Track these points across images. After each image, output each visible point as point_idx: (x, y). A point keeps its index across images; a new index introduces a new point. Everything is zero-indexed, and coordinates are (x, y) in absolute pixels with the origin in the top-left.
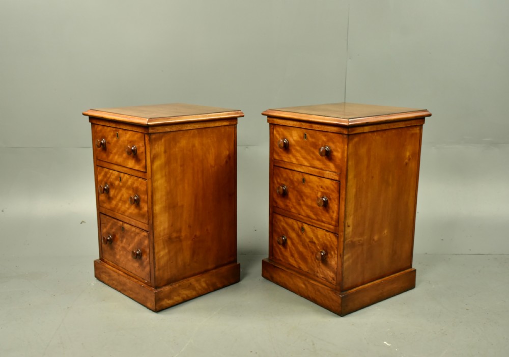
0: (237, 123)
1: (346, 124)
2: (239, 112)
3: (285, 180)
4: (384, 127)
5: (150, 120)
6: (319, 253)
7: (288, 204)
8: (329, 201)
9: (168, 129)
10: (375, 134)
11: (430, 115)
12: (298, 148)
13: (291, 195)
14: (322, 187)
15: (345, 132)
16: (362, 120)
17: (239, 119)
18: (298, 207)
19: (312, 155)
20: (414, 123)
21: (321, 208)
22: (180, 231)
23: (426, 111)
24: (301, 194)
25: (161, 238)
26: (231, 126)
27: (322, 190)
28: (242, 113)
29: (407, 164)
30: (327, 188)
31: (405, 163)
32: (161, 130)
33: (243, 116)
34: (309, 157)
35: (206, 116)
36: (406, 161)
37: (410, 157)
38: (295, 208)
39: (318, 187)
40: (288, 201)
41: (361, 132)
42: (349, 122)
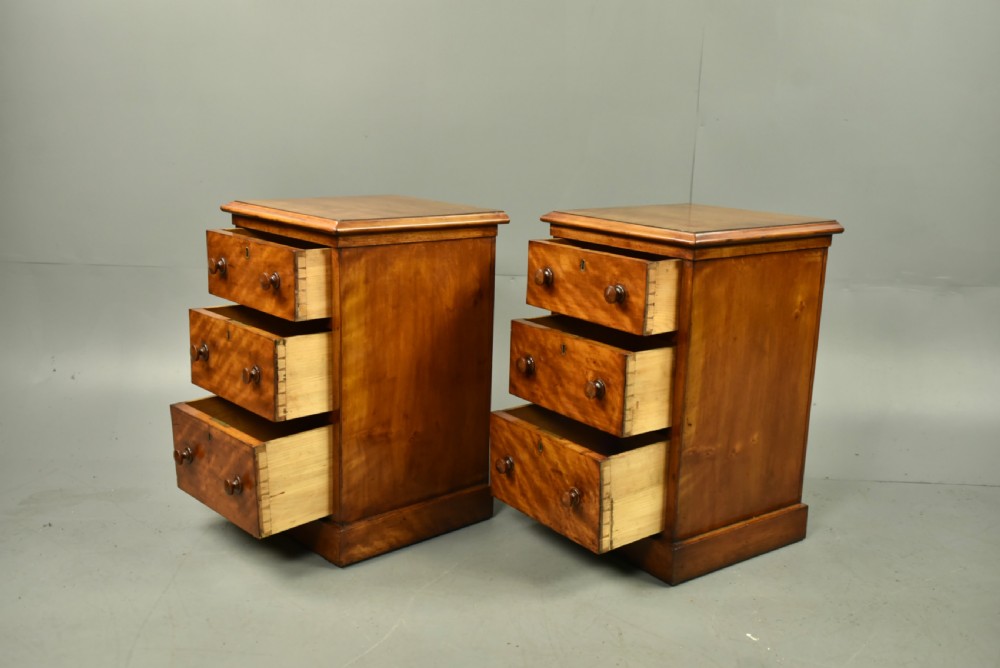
0: (496, 234)
1: (691, 242)
2: (501, 214)
3: (532, 347)
4: (758, 249)
5: (342, 223)
6: (567, 493)
7: (536, 392)
8: (606, 389)
9: (372, 241)
10: (742, 261)
11: (841, 231)
12: (570, 286)
13: (540, 375)
14: (595, 362)
15: (689, 256)
16: (719, 236)
17: (499, 226)
18: (552, 398)
19: (593, 300)
20: (811, 244)
21: (592, 401)
22: (387, 423)
23: (834, 222)
24: (558, 375)
25: (354, 435)
26: (485, 240)
27: (595, 368)
28: (507, 216)
29: (797, 317)
30: (605, 364)
31: (793, 315)
32: (360, 241)
33: (507, 222)
34: (587, 304)
35: (442, 220)
36: (797, 310)
37: (804, 304)
38: (548, 400)
39: (587, 362)
40: (535, 386)
41: (716, 257)
42: (696, 238)
